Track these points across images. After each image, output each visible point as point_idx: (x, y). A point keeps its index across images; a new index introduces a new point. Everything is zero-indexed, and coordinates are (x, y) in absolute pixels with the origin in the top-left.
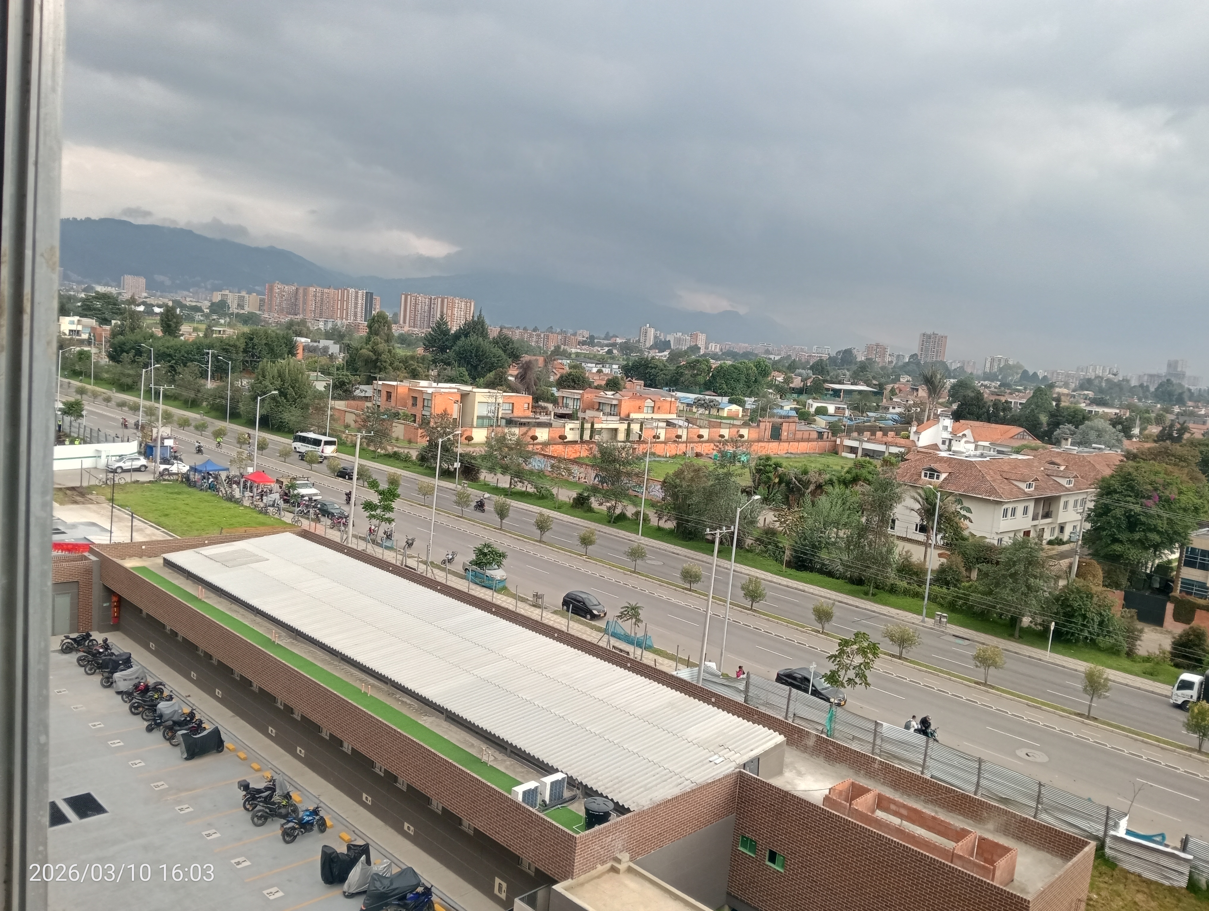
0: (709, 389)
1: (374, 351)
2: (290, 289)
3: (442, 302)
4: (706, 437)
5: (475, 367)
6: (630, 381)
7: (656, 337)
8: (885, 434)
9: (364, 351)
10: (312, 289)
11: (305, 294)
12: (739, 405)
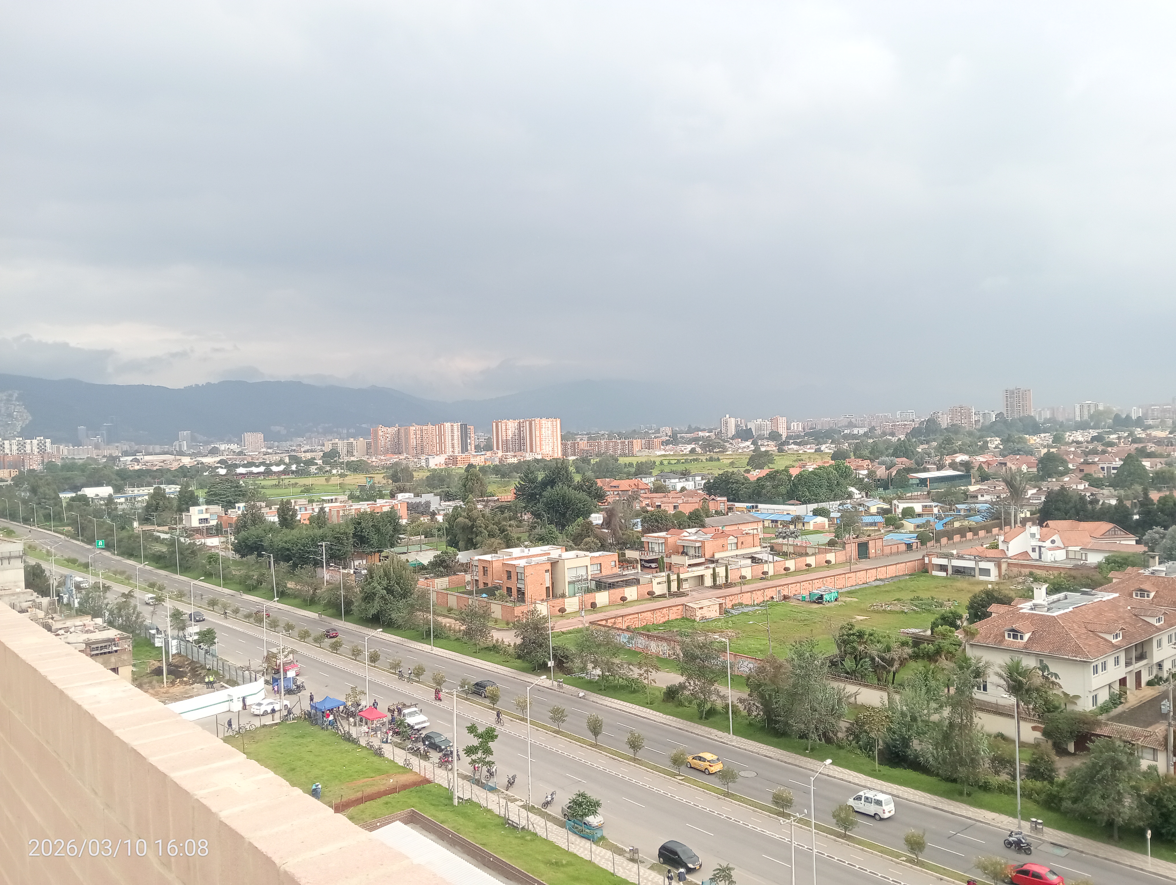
0: (792, 498)
1: (469, 518)
2: (392, 430)
3: (530, 424)
4: (792, 569)
5: (564, 515)
6: (713, 499)
7: (737, 426)
8: (976, 534)
9: (460, 519)
10: (412, 428)
11: (407, 433)
12: (824, 516)
